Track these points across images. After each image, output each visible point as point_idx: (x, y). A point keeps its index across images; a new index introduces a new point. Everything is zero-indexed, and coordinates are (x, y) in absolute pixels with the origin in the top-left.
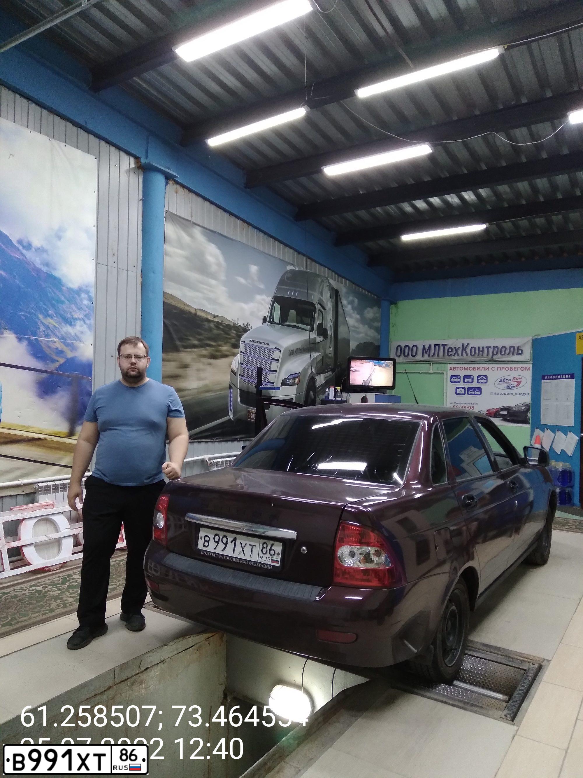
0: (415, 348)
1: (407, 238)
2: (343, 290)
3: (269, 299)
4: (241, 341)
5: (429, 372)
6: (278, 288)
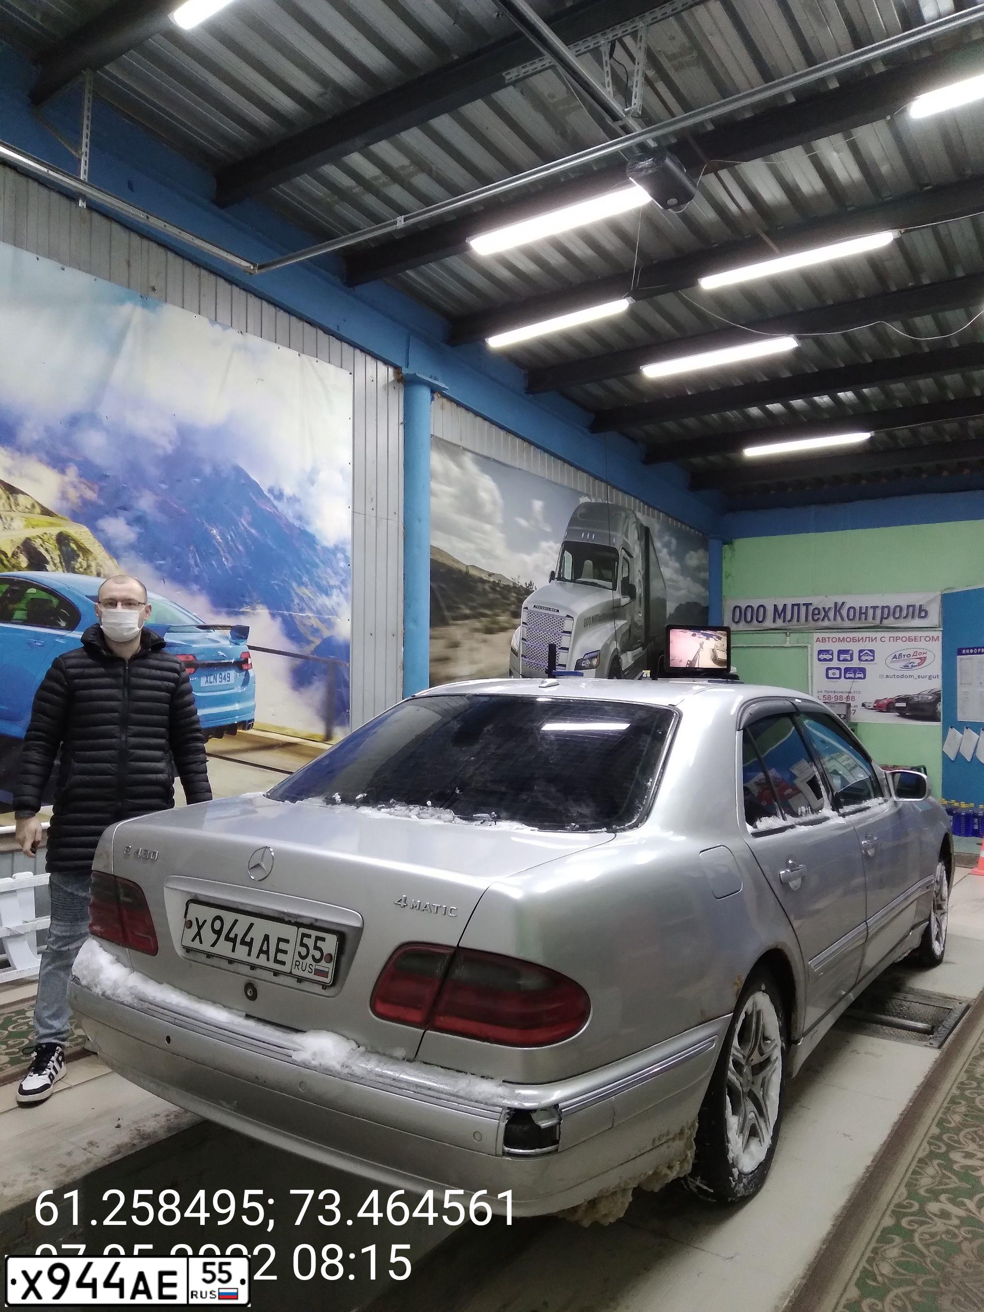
0: (762, 610)
1: (753, 452)
2: (655, 527)
3: (558, 546)
4: (523, 606)
5: (785, 645)
6: (569, 531)
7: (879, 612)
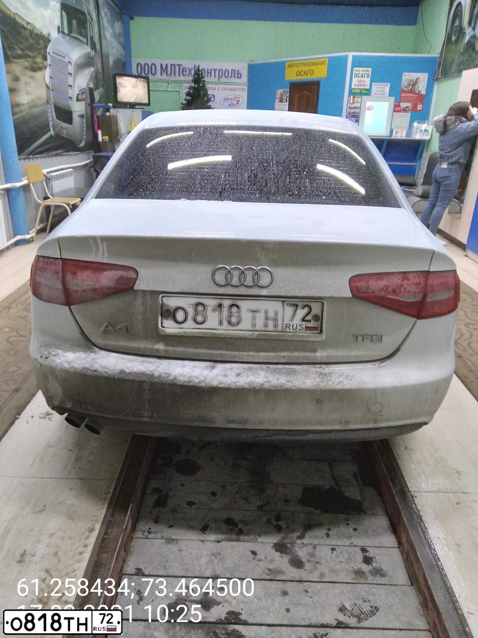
0: (153, 67)
3: (59, 6)
4: (48, 52)
5: (168, 90)
7: (217, 72)
